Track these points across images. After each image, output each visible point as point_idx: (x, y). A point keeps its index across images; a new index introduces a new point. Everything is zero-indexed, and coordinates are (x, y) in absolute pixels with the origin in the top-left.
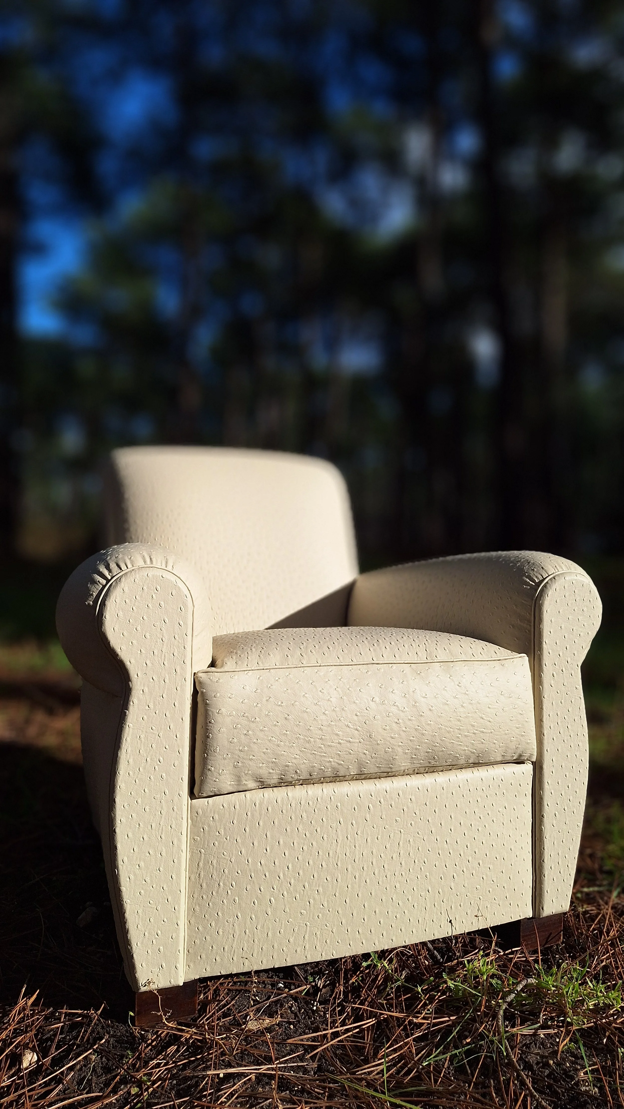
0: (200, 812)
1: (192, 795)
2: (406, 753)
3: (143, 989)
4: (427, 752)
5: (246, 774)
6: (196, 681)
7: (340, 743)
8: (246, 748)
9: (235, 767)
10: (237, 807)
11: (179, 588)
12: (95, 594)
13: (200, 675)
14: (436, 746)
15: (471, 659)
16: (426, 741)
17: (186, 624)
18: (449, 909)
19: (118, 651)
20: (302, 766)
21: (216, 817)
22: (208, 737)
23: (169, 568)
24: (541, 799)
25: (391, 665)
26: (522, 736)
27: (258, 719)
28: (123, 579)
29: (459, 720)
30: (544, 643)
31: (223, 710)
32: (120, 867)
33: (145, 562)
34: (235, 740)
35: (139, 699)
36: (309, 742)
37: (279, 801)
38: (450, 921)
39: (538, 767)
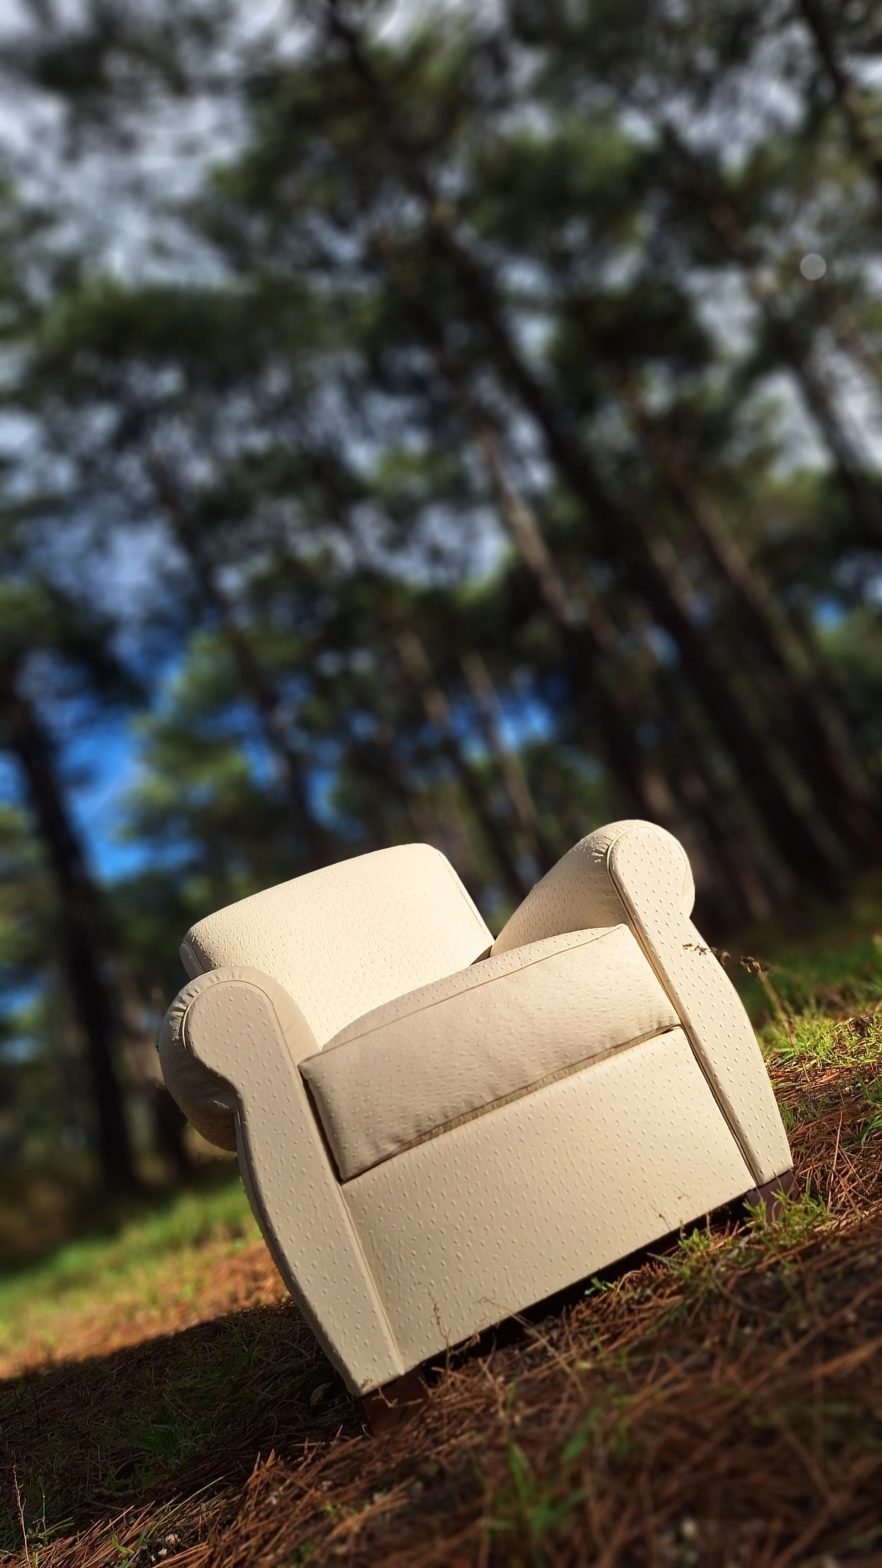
0: (354, 1194)
1: (340, 1180)
2: (533, 1061)
3: (365, 1390)
4: (556, 1052)
5: (381, 1138)
6: (302, 1071)
7: (461, 1074)
8: (370, 1113)
9: (367, 1135)
10: (388, 1175)
11: (251, 991)
12: (178, 1028)
13: (303, 1064)
14: (561, 1043)
15: (566, 949)
16: (548, 1040)
17: (269, 1021)
18: (653, 1204)
19: (216, 1069)
20: (434, 1110)
21: (371, 1193)
22: (331, 1117)
23: (237, 978)
24: (705, 1058)
25: (486, 985)
26: (650, 1001)
27: (371, 1082)
28: (196, 1004)
29: (573, 1009)
30: (635, 905)
31: (335, 1086)
32: (295, 1273)
33: (212, 982)
34: (357, 1110)
35: (251, 1106)
36: (429, 1084)
37: (426, 1154)
38: (660, 1216)
39: (686, 1027)
